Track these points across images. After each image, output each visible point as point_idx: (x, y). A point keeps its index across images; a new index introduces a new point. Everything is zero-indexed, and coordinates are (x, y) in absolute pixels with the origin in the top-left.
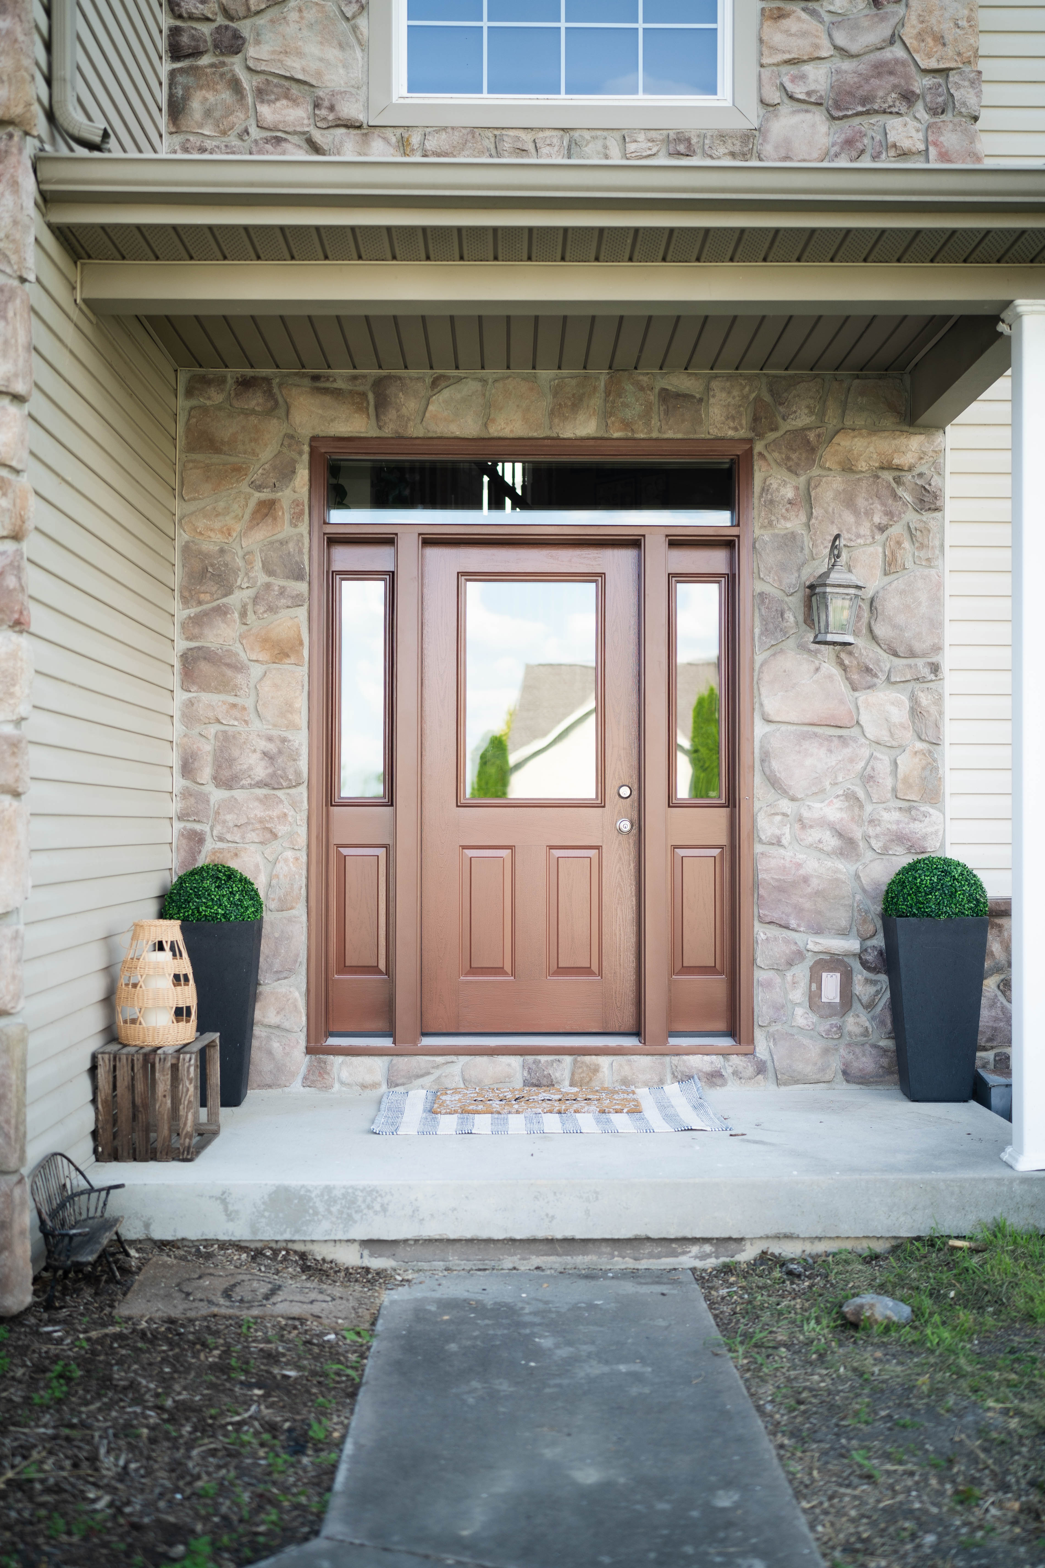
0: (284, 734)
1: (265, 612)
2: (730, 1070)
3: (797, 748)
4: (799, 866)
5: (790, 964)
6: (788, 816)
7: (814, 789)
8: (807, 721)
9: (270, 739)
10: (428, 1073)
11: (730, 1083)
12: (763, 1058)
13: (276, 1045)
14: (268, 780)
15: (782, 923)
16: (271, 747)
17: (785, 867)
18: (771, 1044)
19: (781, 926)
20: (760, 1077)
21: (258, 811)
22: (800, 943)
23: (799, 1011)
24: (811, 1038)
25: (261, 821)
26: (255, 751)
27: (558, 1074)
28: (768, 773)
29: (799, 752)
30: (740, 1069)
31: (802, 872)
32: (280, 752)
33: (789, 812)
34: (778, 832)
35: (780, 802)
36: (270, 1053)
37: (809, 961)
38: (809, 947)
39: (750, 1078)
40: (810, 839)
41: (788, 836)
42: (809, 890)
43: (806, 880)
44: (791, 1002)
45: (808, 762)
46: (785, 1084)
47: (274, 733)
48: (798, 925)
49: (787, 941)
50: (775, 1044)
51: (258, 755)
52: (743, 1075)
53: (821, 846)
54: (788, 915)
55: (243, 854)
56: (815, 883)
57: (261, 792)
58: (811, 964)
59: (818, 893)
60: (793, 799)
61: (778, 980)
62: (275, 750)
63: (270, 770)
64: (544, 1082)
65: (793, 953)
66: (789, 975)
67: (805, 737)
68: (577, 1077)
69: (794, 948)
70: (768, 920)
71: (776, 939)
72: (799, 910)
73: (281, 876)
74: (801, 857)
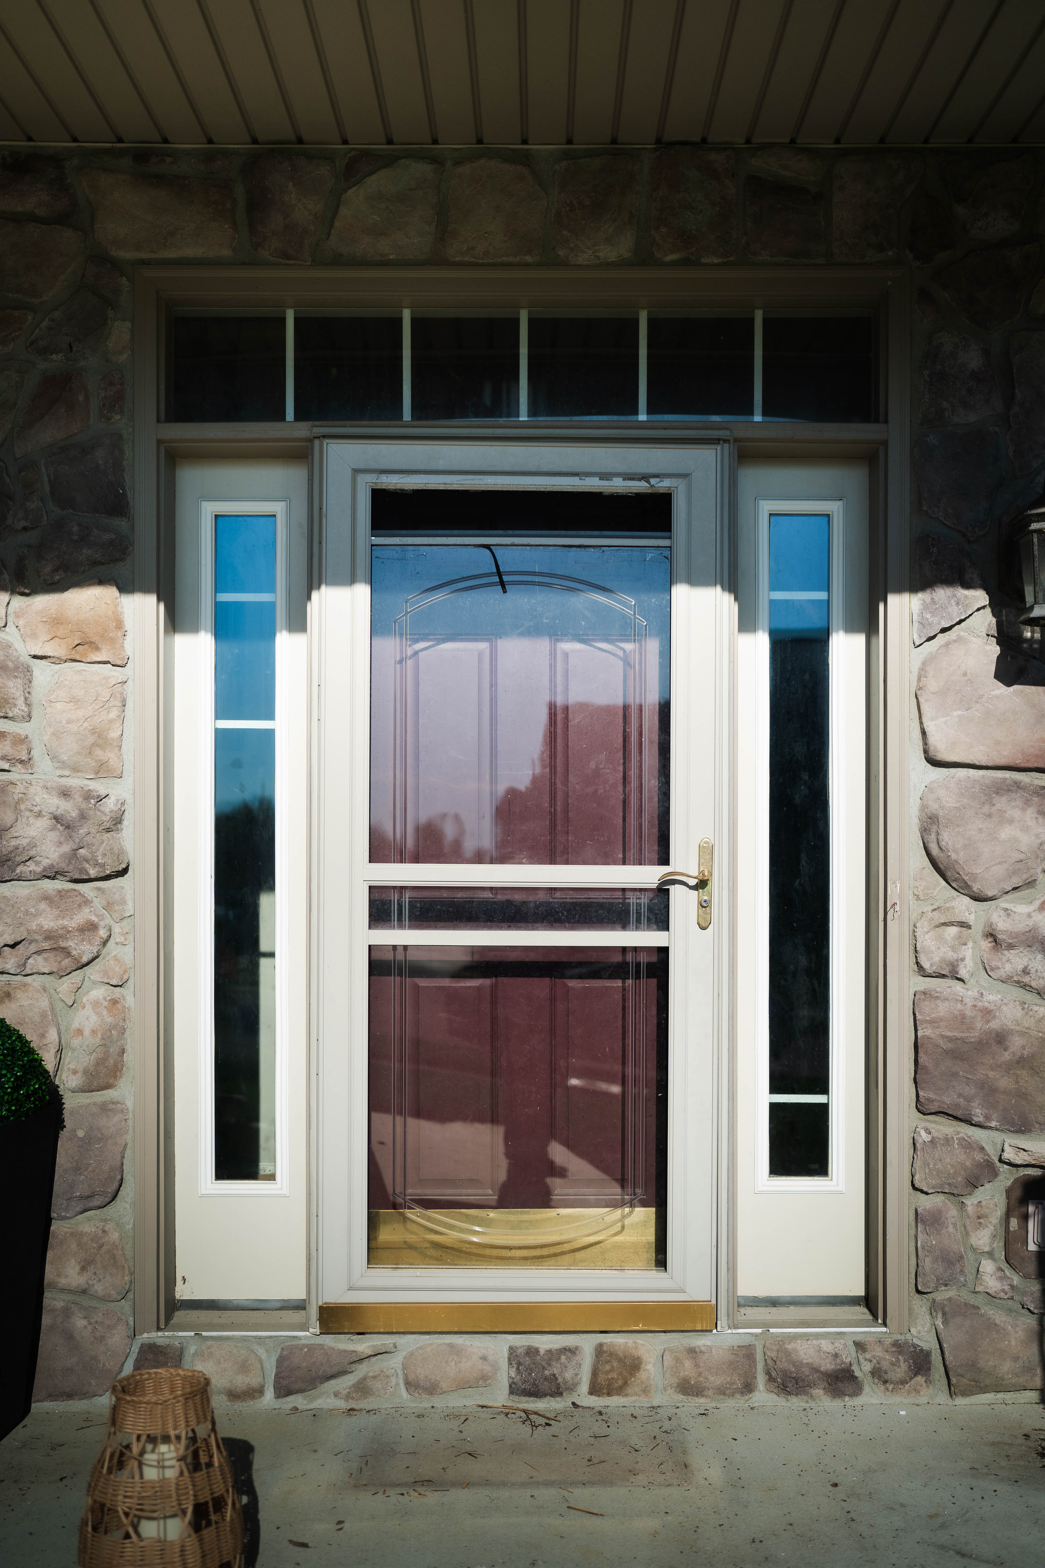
0: (93, 785)
1: (55, 570)
2: (867, 1367)
3: (986, 809)
4: (988, 1013)
5: (973, 1184)
6: (969, 927)
7: (1016, 881)
8: (1002, 762)
9: (65, 794)
10: (344, 1373)
11: (867, 1389)
12: (925, 1346)
13: (79, 1322)
14: (63, 866)
15: (959, 1114)
16: (68, 808)
17: (963, 1016)
18: (939, 1322)
19: (956, 1118)
20: (920, 1379)
21: (48, 920)
22: (989, 1149)
23: (988, 1267)
24: (1010, 1311)
25: (49, 936)
26: (39, 815)
27: (568, 1375)
28: (935, 851)
29: (989, 816)
30: (885, 1365)
31: (994, 1025)
32: (83, 816)
33: (971, 919)
34: (951, 955)
35: (955, 903)
36: (69, 1336)
37: (1006, 1178)
38: (1006, 1156)
39: (903, 1382)
40: (1008, 967)
41: (969, 962)
42: (1007, 1056)
43: (1000, 1038)
44: (974, 1249)
45: (1006, 832)
46: (964, 1394)
47: (74, 782)
48: (988, 1118)
49: (968, 1145)
50: (945, 1322)
51: (44, 823)
52: (891, 1376)
53: (1026, 979)
54: (969, 1100)
55: (19, 994)
56: (1016, 1043)
57: (50, 886)
58: (1009, 1183)
59: (1021, 1061)
60: (978, 898)
61: (953, 1212)
62: (74, 814)
63: (66, 848)
64: (545, 1386)
65: (979, 1165)
66: (970, 1202)
67: (1000, 789)
68: (601, 1379)
69: (979, 1157)
70: (934, 1108)
71: (948, 1141)
72: (989, 1091)
73: (87, 1032)
74: (992, 998)
